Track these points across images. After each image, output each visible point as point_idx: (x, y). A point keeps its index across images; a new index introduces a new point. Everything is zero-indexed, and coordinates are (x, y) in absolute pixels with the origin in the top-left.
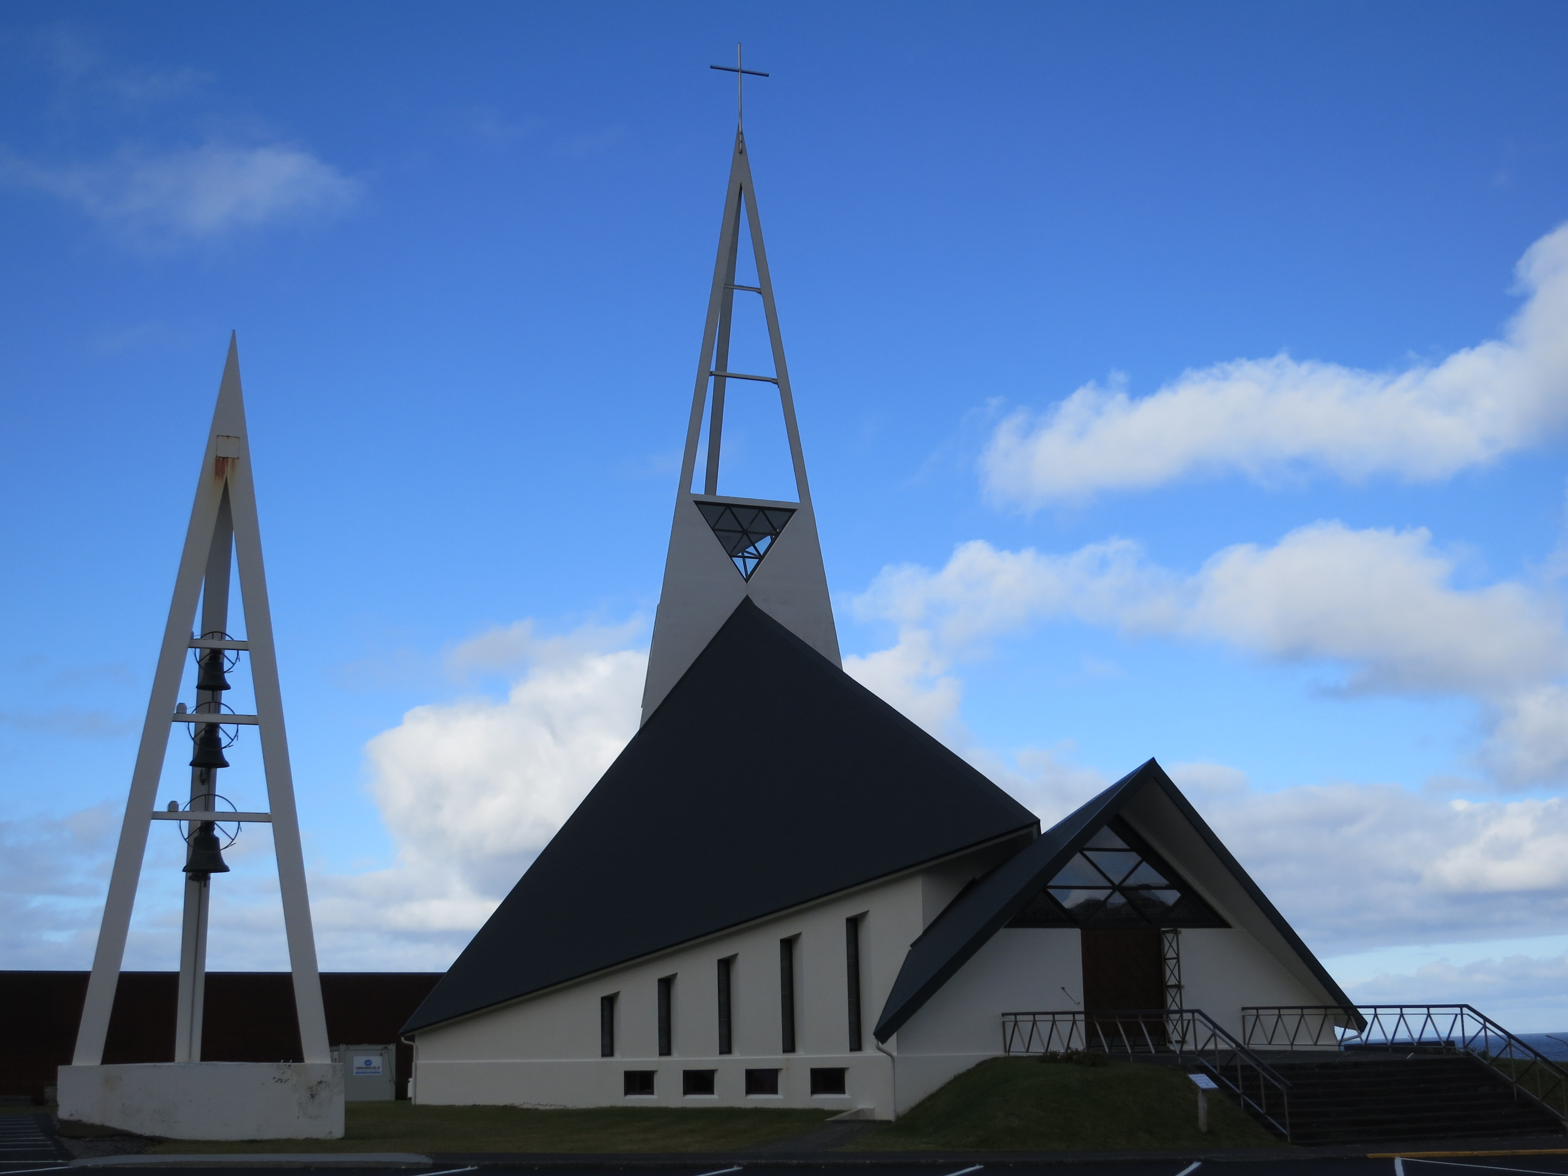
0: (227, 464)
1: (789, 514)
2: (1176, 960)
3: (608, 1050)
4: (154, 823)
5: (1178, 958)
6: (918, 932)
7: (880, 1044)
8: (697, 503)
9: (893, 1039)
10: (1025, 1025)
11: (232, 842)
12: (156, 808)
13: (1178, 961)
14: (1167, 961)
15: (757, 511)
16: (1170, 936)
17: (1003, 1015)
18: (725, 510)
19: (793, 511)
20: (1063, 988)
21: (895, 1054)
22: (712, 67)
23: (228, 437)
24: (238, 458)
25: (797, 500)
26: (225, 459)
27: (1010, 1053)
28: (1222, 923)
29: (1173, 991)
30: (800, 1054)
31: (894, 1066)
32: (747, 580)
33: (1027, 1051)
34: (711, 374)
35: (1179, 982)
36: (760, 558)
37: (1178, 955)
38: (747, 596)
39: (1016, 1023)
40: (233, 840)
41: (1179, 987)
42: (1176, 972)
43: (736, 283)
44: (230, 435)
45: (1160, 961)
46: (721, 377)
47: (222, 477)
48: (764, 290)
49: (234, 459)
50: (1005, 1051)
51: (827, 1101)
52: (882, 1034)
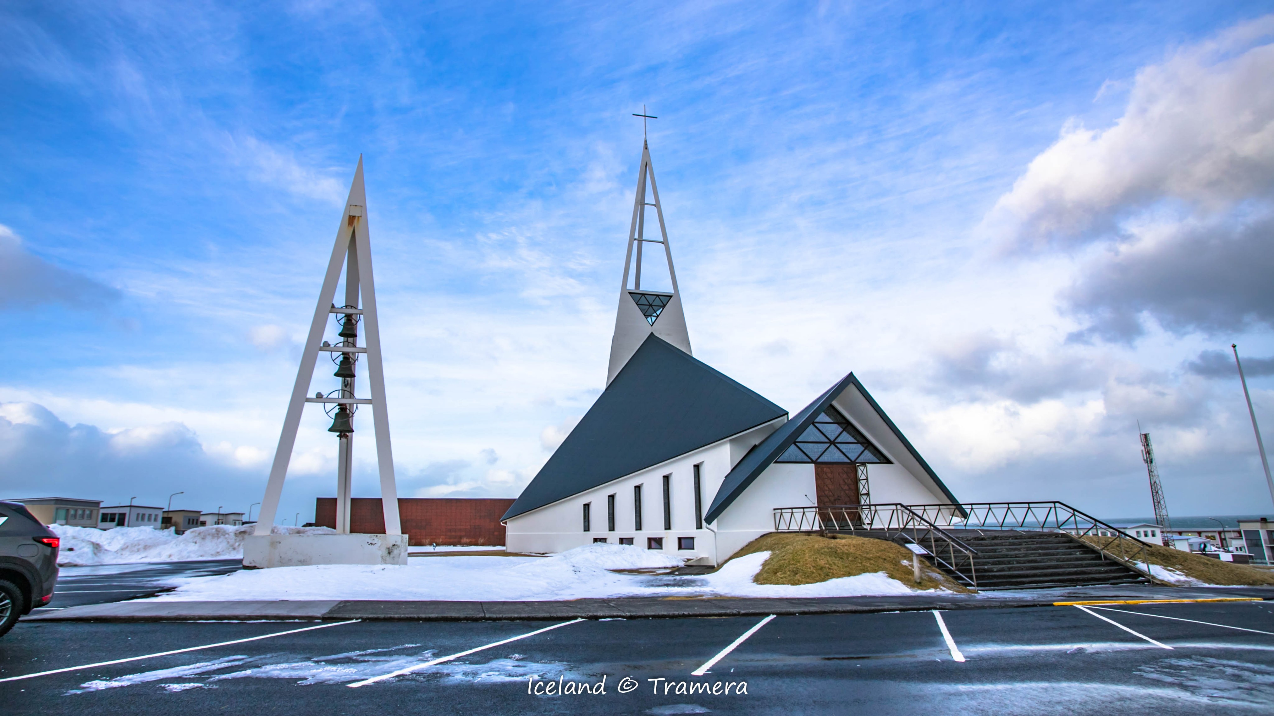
0: (355, 219)
1: (669, 298)
2: (866, 481)
3: (587, 528)
4: (306, 404)
5: (867, 479)
7: (707, 525)
8: (630, 293)
9: (715, 522)
10: (787, 516)
12: (309, 396)
13: (867, 481)
14: (861, 481)
15: (655, 296)
16: (862, 468)
17: (775, 509)
18: (643, 296)
19: (671, 297)
20: (806, 495)
21: (716, 530)
22: (633, 115)
23: (356, 206)
24: (361, 216)
25: (673, 292)
26: (354, 217)
27: (778, 530)
28: (889, 462)
29: (865, 497)
30: (673, 530)
31: (715, 537)
32: (652, 326)
33: (789, 529)
34: (635, 239)
35: (869, 492)
36: (658, 316)
37: (867, 477)
38: (652, 332)
39: (781, 514)
41: (868, 494)
42: (866, 487)
43: (646, 202)
44: (357, 205)
45: (856, 481)
46: (640, 241)
47: (352, 226)
48: (657, 205)
49: (358, 217)
50: (776, 529)
51: (686, 554)
52: (709, 520)
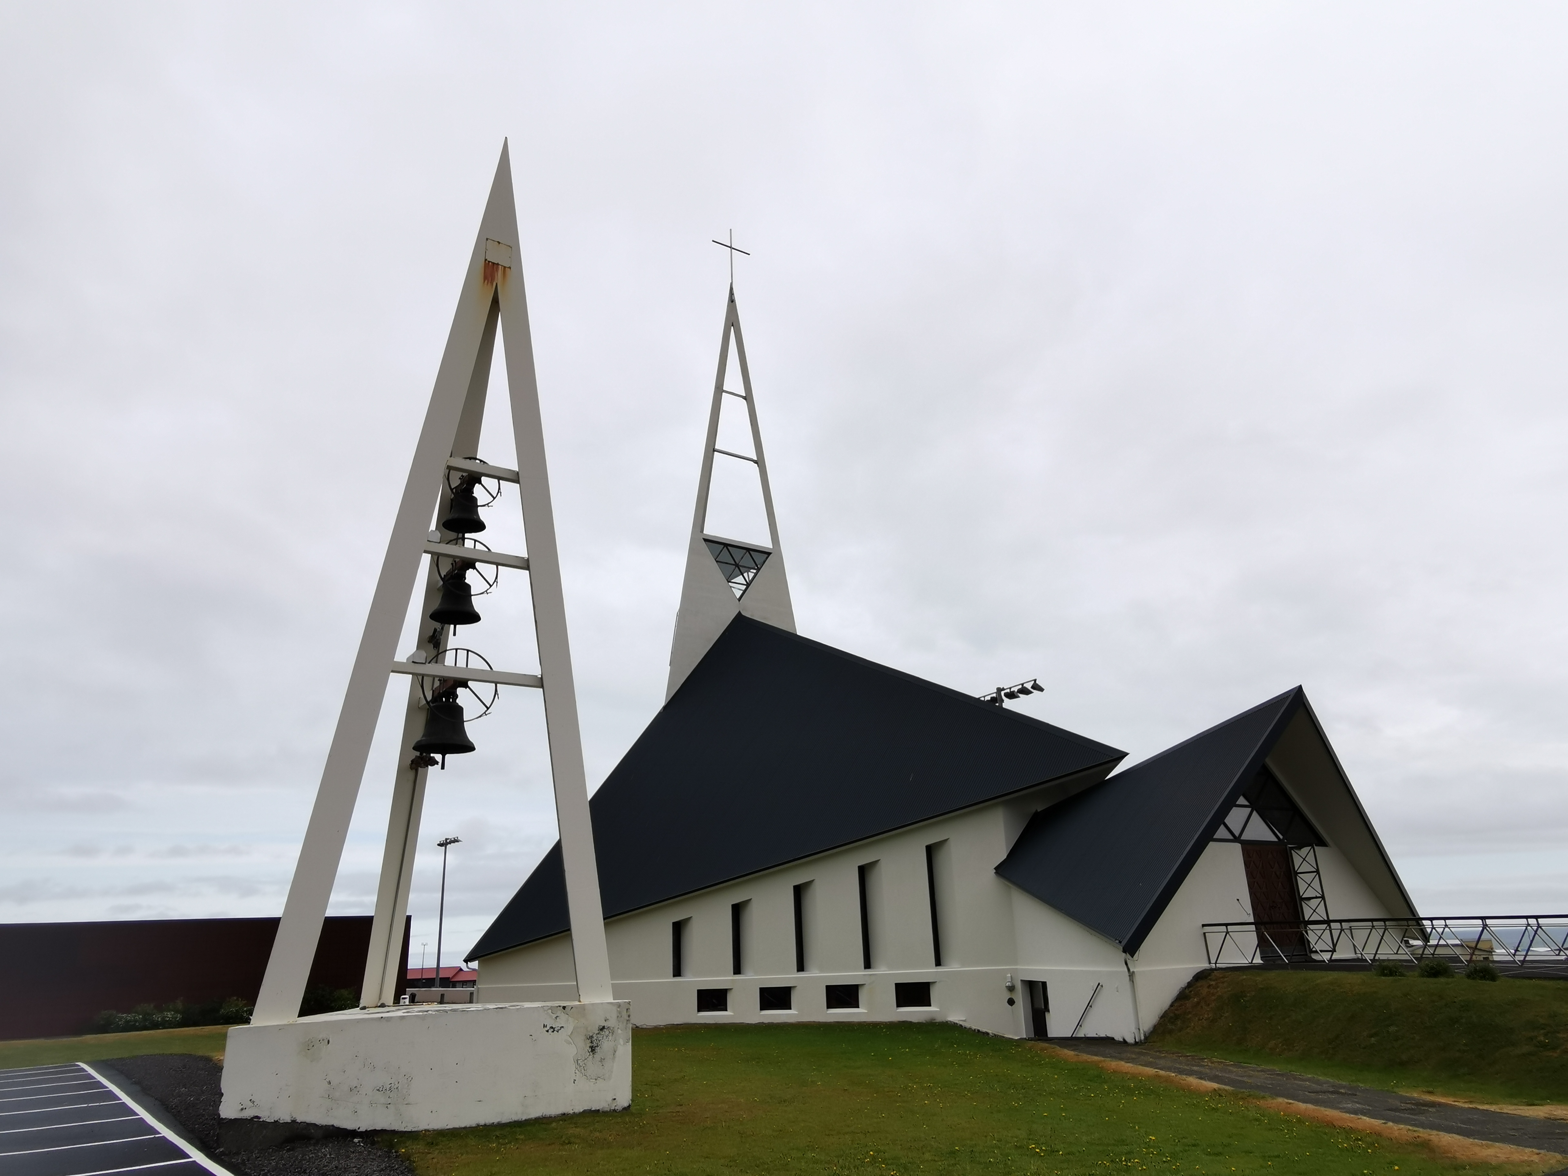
0: (497, 270)
1: (766, 556)
2: (1314, 874)
3: (678, 970)
5: (1317, 872)
6: (1004, 856)
8: (706, 540)
11: (486, 711)
13: (1318, 875)
14: (1298, 876)
15: (745, 551)
16: (1295, 854)
17: (1204, 926)
18: (724, 548)
19: (769, 554)
20: (1238, 900)
21: (1133, 969)
24: (510, 268)
25: (771, 546)
26: (495, 266)
27: (1217, 965)
28: (1324, 843)
29: (1313, 903)
30: (880, 970)
31: (1133, 981)
32: (739, 600)
34: (715, 450)
35: (1321, 894)
36: (748, 585)
37: (1317, 869)
38: (740, 612)
40: (488, 708)
41: (1321, 899)
42: (1316, 885)
45: (1294, 875)
47: (492, 284)
48: (747, 397)
49: (504, 268)
50: (1210, 963)
51: (914, 1013)
